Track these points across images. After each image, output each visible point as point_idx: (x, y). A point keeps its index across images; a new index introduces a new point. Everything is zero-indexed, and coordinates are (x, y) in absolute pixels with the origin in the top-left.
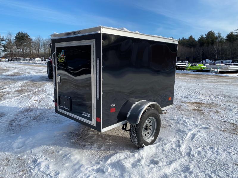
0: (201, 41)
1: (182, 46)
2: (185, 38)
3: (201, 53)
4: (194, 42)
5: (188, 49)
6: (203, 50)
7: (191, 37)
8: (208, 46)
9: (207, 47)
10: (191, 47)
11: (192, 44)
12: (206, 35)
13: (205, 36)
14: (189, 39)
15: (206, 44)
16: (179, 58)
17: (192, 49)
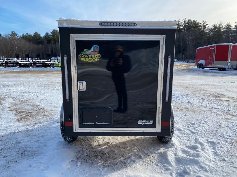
0: (47, 38)
1: (29, 42)
2: (29, 34)
3: (50, 50)
4: (41, 39)
5: (36, 46)
6: (51, 47)
7: (36, 33)
8: (55, 43)
9: (54, 45)
10: (38, 44)
11: (39, 41)
12: (52, 33)
13: (50, 34)
14: (34, 35)
15: (53, 41)
16: (28, 55)
17: (40, 45)
